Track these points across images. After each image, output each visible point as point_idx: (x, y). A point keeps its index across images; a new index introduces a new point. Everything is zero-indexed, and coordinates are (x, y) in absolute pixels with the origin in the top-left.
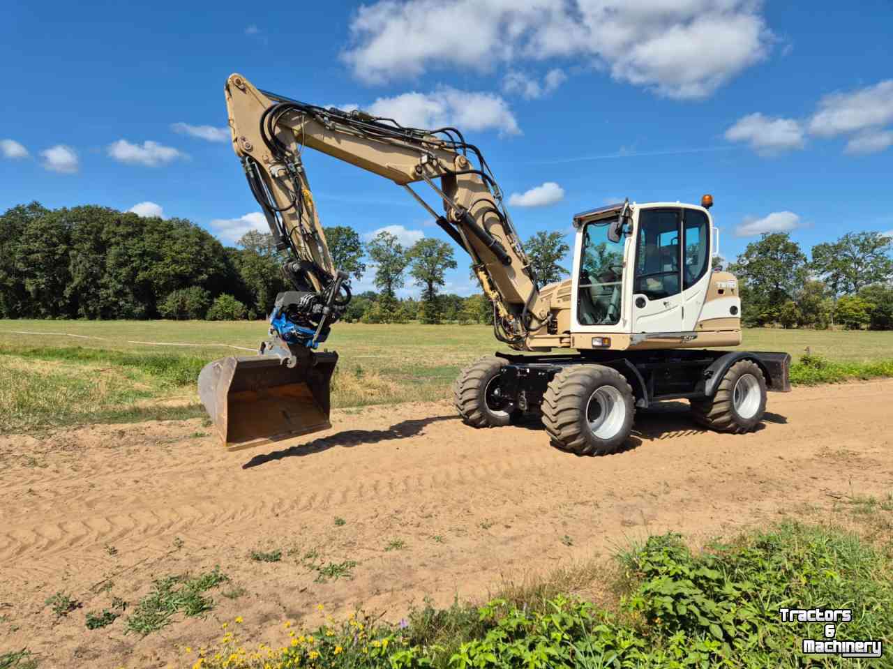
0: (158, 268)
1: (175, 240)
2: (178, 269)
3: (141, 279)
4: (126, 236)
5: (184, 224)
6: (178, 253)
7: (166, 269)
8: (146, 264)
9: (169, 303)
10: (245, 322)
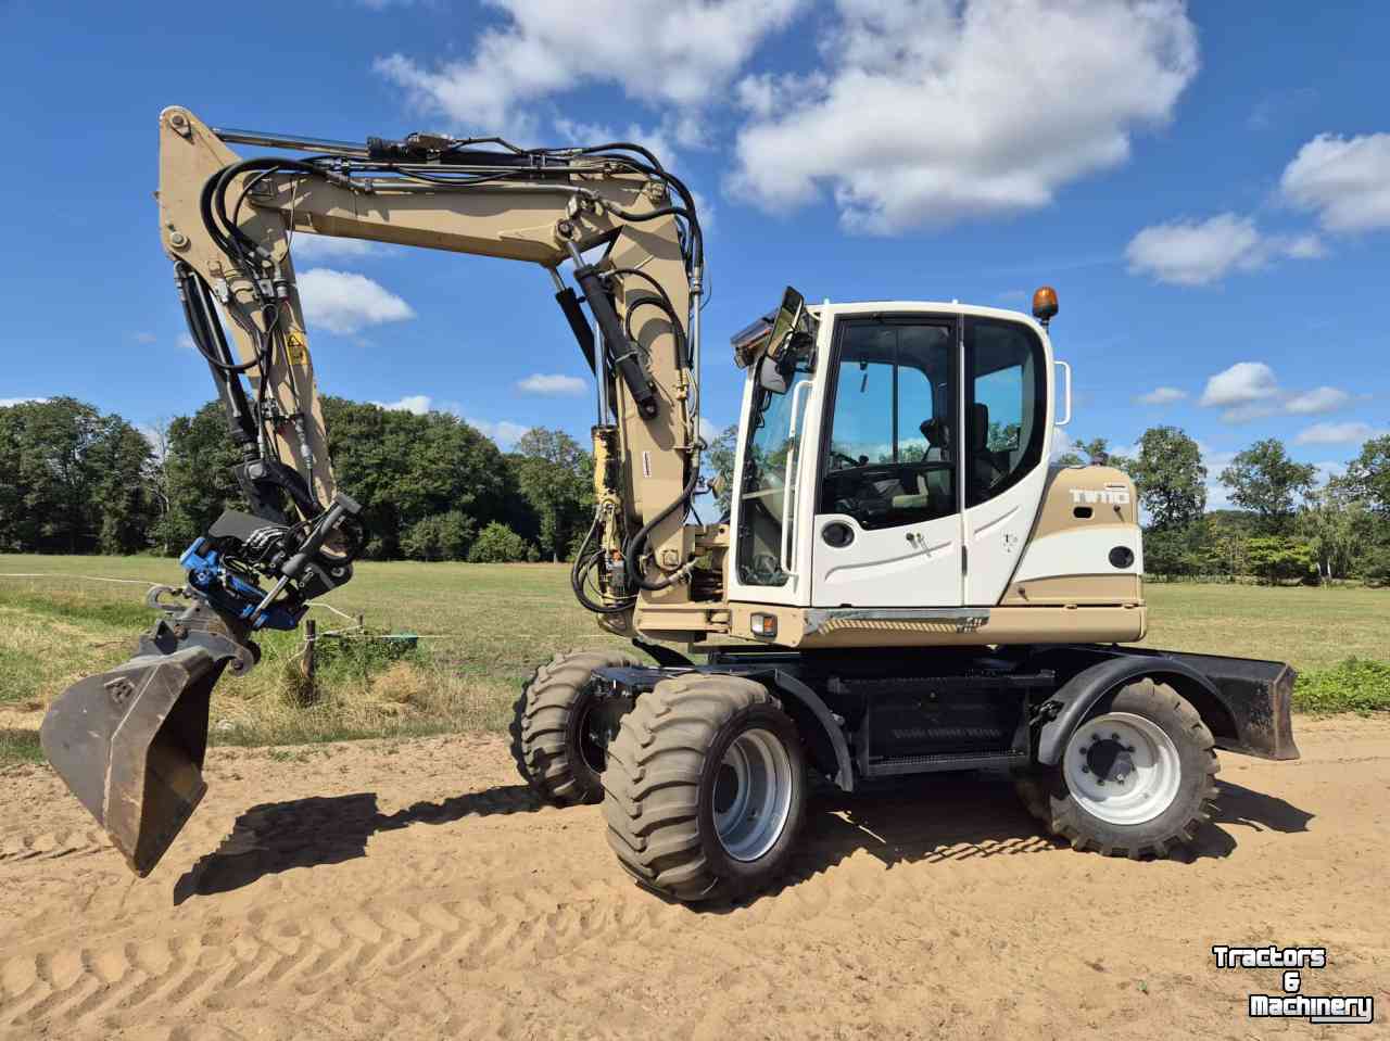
0: (403, 485)
1: (428, 443)
2: (432, 486)
3: (378, 501)
4: (358, 438)
5: (447, 421)
6: (432, 462)
7: (413, 487)
8: (386, 479)
9: (416, 537)
10: (523, 565)
